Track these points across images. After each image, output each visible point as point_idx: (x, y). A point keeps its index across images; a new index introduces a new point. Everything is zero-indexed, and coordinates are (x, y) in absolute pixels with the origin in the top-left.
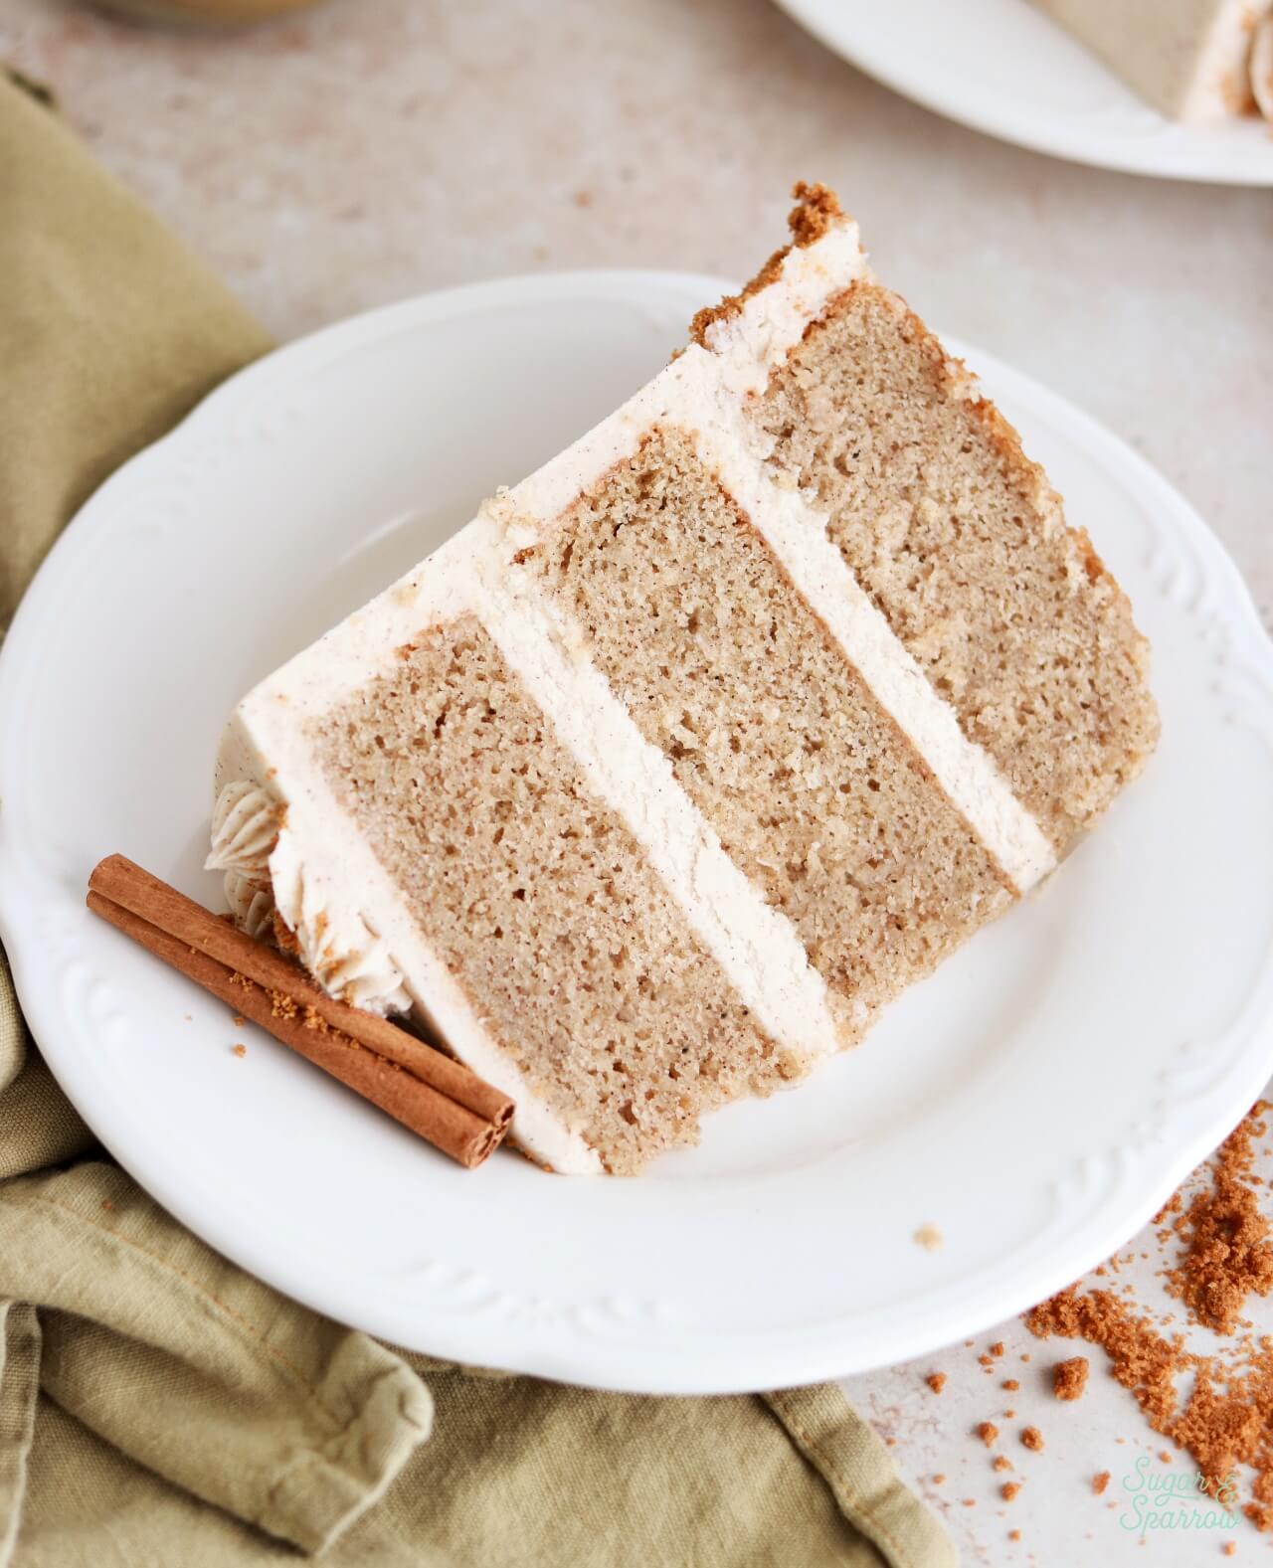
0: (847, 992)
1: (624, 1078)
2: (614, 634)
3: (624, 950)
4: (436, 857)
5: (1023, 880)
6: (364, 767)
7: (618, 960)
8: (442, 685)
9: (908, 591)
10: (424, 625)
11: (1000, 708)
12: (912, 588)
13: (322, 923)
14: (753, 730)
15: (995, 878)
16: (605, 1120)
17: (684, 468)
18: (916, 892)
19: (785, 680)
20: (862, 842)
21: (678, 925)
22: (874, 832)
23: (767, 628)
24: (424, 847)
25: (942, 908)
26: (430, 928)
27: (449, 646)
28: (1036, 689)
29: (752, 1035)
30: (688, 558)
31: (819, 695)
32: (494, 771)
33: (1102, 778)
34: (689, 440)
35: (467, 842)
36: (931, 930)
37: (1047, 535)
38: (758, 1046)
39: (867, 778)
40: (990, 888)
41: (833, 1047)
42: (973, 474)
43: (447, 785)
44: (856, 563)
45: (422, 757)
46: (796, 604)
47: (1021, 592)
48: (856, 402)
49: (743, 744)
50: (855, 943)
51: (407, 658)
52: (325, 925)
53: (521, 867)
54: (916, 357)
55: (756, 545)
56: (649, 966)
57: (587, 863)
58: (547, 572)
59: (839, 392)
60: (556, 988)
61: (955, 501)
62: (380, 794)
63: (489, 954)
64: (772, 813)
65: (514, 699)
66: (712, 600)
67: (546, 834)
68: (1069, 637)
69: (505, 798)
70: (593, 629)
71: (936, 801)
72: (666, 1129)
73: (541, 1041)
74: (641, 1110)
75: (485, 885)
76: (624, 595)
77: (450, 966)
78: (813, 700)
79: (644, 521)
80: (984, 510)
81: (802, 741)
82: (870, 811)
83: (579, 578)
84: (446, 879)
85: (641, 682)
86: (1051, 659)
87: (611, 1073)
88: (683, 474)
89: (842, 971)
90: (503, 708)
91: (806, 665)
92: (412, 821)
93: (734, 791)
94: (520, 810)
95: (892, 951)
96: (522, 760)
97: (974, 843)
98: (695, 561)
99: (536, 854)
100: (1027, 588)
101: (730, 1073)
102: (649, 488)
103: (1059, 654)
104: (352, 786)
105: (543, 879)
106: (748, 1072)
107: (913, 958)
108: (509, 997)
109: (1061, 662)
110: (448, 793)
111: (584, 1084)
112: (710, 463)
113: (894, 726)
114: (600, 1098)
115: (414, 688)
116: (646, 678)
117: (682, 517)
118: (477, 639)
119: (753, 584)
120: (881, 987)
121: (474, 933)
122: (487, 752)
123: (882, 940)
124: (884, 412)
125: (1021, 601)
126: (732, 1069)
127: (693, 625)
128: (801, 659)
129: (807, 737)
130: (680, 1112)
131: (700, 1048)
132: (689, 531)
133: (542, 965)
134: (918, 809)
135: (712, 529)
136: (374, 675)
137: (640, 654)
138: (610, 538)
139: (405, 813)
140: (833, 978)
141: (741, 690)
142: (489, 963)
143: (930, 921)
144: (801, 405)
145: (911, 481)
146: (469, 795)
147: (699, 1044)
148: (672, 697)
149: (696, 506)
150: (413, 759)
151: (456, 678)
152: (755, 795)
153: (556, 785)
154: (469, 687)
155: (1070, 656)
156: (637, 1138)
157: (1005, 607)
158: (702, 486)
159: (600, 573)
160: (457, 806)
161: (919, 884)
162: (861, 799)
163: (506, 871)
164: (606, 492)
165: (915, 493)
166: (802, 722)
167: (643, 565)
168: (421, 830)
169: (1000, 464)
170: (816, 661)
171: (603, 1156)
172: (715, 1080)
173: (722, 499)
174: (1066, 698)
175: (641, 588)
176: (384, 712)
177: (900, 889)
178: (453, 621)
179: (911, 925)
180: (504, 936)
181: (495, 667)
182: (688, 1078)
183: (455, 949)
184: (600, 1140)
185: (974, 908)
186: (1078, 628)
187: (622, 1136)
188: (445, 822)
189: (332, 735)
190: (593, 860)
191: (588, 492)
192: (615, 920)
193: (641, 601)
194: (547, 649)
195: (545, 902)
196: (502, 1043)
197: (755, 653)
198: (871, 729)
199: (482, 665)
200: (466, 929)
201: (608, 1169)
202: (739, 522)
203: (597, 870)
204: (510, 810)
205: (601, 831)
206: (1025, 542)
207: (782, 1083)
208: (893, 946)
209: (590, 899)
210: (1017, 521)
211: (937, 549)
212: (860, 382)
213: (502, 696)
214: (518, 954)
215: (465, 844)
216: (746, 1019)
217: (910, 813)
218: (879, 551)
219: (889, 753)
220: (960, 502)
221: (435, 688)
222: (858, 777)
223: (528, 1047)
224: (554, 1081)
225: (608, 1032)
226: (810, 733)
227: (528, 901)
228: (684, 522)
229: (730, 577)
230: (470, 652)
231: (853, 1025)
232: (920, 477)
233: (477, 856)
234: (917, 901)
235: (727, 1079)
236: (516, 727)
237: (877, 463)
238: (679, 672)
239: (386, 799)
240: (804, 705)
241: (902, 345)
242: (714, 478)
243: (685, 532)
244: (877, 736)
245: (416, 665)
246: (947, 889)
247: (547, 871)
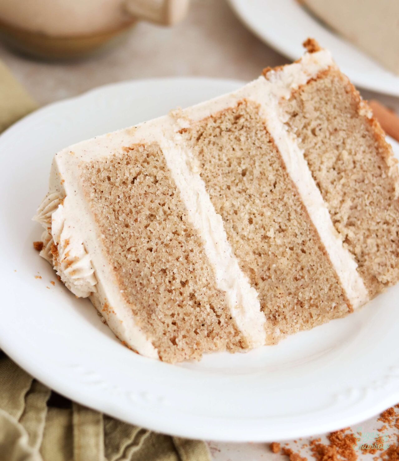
0: (274, 324)
1: (175, 327)
2: (212, 168)
3: (187, 281)
4: (120, 226)
5: (355, 303)
6: (100, 185)
7: (184, 284)
8: (139, 165)
9: (330, 184)
10: (137, 142)
11: (358, 235)
12: (332, 183)
13: (67, 243)
14: (259, 218)
15: (344, 300)
16: (163, 341)
17: (253, 117)
18: (311, 294)
19: (276, 203)
20: (294, 270)
21: (211, 278)
22: (299, 267)
23: (273, 182)
24: (117, 221)
25: (320, 304)
26: (111, 252)
27: (146, 152)
28: (374, 231)
29: (232, 327)
30: (247, 149)
31: (288, 212)
32: (151, 201)
33: (395, 269)
34: (257, 108)
35: (134, 224)
36: (314, 311)
37: (390, 174)
38: (233, 332)
39: (301, 247)
40: (341, 302)
41: (264, 342)
42: (364, 146)
43: (132, 201)
44: (312, 168)
45: (124, 188)
46: (286, 176)
47: (375, 194)
48: (323, 110)
49: (254, 221)
50: (282, 306)
51: (128, 152)
52: (68, 244)
53: (153, 239)
54: (350, 99)
55: (275, 151)
56: (196, 290)
57: (180, 245)
58: (191, 139)
59: (317, 105)
60: (156, 287)
61: (355, 154)
62: (104, 197)
63: (132, 267)
64: (260, 250)
65: (166, 178)
66: (253, 166)
67: (166, 230)
68: (391, 214)
69: (154, 213)
70: (204, 165)
71: (326, 264)
72: (188, 351)
73: (145, 306)
74: (179, 341)
75: (137, 242)
76: (219, 156)
77: (115, 268)
78: (286, 213)
79: (233, 132)
80: (367, 160)
81: (277, 227)
82: (299, 260)
83: (202, 145)
84: (122, 235)
85: (218, 188)
86: (382, 222)
87: (171, 325)
88: (252, 119)
89: (274, 317)
90: (161, 181)
91: (285, 199)
92: (114, 211)
93: (246, 238)
94: (158, 218)
95: (296, 314)
96: (164, 201)
97: (338, 284)
98: (250, 151)
99: (160, 236)
100: (378, 192)
101: (219, 339)
102: (238, 121)
103: (386, 220)
104: (94, 191)
105: (160, 246)
106: (227, 340)
107: (304, 320)
108: (136, 285)
109: (386, 223)
110: (131, 204)
111: (158, 325)
112: (263, 117)
113: (315, 231)
114: (163, 332)
115: (128, 163)
116: (220, 187)
117: (248, 134)
118: (157, 153)
119: (271, 165)
120: (289, 326)
121: (128, 258)
122: (150, 194)
123: (293, 309)
124: (334, 116)
125: (375, 197)
126: (221, 338)
127: (244, 174)
128: (283, 197)
129: (280, 227)
130: (195, 347)
131: (209, 326)
132: (249, 139)
133: (152, 278)
134: (319, 265)
135: (258, 141)
136: (113, 154)
137: (220, 178)
138: (218, 134)
139: (112, 206)
140: (270, 318)
141: (257, 201)
142: (131, 271)
143: (314, 308)
144: (302, 106)
145: (339, 143)
146: (139, 208)
147: (209, 324)
148: (228, 197)
149: (254, 131)
150: (120, 188)
151: (145, 164)
152: (254, 241)
153: (175, 214)
154: (150, 169)
155: (391, 221)
156: (175, 350)
157: (368, 198)
158: (258, 125)
159: (211, 145)
160: (134, 210)
161: (313, 292)
162: (297, 255)
163: (147, 240)
164: (220, 118)
165: (340, 149)
166: (280, 220)
167: (229, 147)
168: (117, 214)
169: (376, 144)
170: (289, 200)
171: (159, 352)
172: (213, 340)
173: (264, 132)
174: (385, 237)
175: (226, 155)
176: (113, 168)
177: (305, 291)
178: (149, 144)
179: (306, 306)
180: (140, 263)
181: (162, 165)
182: (201, 336)
183: (119, 262)
184: (159, 346)
185: (333, 308)
186: (395, 211)
187: (169, 347)
188: (128, 215)
189: (90, 170)
190: (183, 244)
191: (214, 116)
192: (186, 269)
193: (225, 159)
194: (184, 165)
195: (160, 254)
196: (128, 302)
197: (267, 189)
198: (306, 230)
199: (157, 163)
200: (125, 256)
201: (161, 358)
202: (270, 142)
203: (183, 249)
204: (154, 218)
205: (189, 236)
206: (380, 176)
207: (240, 349)
208: (297, 312)
209: (177, 259)
210: (379, 167)
211: (345, 171)
212: (326, 103)
213: (162, 176)
214: (144, 271)
215: (133, 224)
216: (231, 321)
217: (316, 265)
218: (322, 166)
219: (312, 241)
220: (358, 155)
221: (136, 166)
222: (297, 246)
223: (139, 306)
224: (146, 321)
225: (173, 309)
226: (282, 224)
227: (153, 252)
228: (248, 136)
229: (262, 160)
230: (153, 157)
231: (273, 336)
232: (344, 143)
233: (136, 230)
234: (311, 299)
235: (217, 341)
236: (164, 188)
237: (328, 134)
238: (234, 189)
239: (106, 199)
240: (281, 213)
241: (345, 94)
242: (263, 123)
243: (248, 140)
244: (308, 233)
245: (131, 155)
246: (324, 297)
247: (164, 244)
